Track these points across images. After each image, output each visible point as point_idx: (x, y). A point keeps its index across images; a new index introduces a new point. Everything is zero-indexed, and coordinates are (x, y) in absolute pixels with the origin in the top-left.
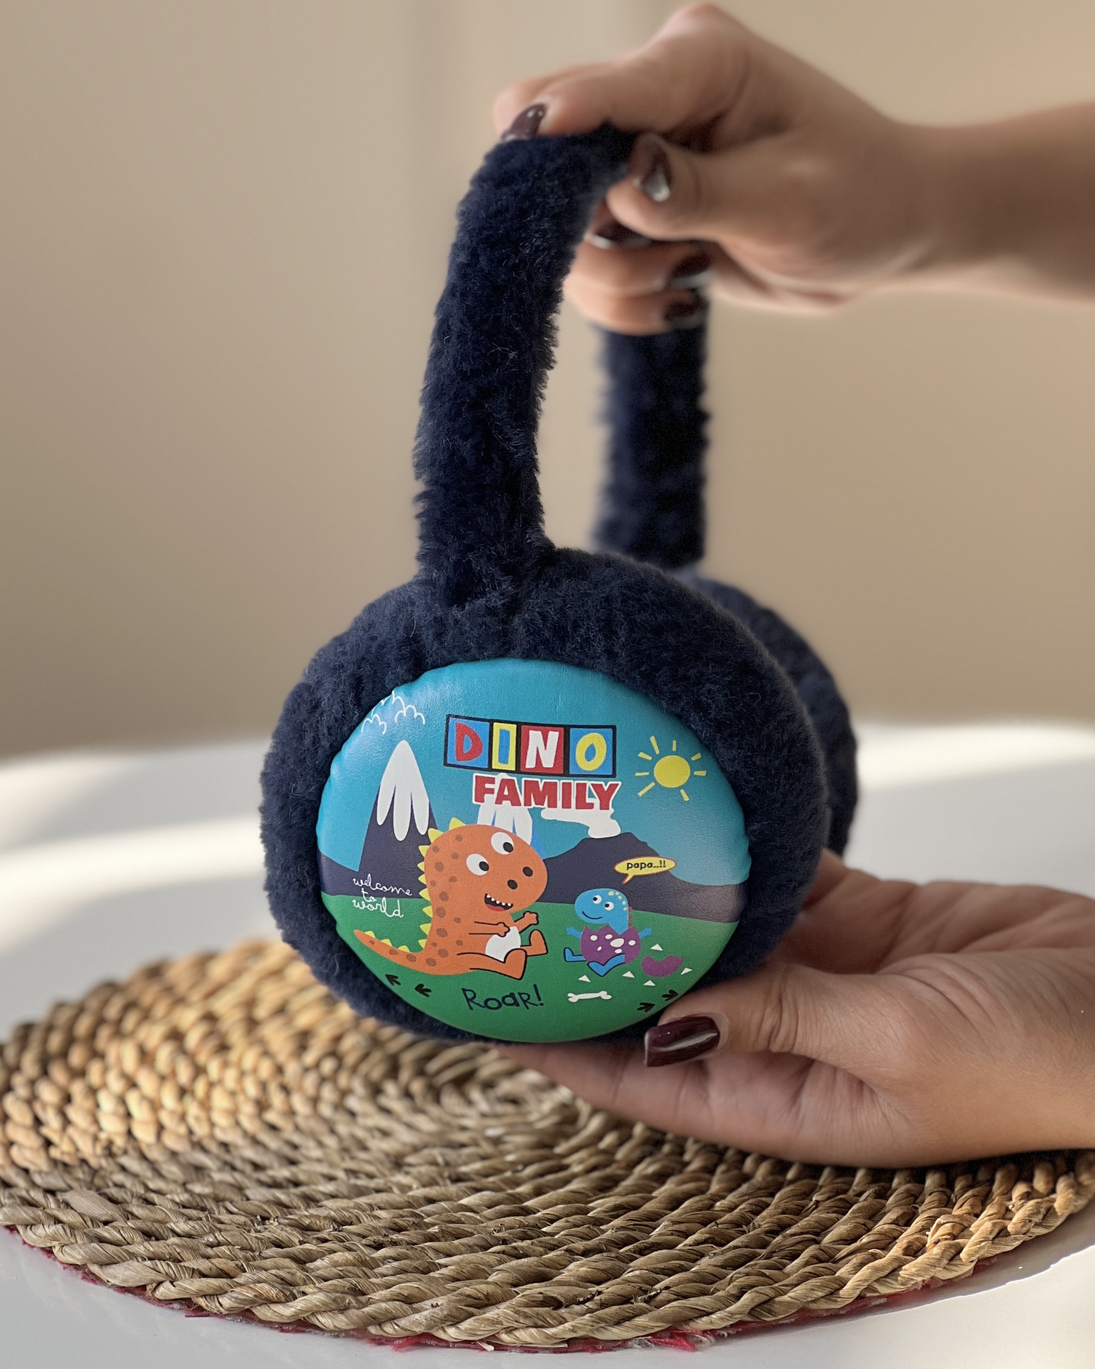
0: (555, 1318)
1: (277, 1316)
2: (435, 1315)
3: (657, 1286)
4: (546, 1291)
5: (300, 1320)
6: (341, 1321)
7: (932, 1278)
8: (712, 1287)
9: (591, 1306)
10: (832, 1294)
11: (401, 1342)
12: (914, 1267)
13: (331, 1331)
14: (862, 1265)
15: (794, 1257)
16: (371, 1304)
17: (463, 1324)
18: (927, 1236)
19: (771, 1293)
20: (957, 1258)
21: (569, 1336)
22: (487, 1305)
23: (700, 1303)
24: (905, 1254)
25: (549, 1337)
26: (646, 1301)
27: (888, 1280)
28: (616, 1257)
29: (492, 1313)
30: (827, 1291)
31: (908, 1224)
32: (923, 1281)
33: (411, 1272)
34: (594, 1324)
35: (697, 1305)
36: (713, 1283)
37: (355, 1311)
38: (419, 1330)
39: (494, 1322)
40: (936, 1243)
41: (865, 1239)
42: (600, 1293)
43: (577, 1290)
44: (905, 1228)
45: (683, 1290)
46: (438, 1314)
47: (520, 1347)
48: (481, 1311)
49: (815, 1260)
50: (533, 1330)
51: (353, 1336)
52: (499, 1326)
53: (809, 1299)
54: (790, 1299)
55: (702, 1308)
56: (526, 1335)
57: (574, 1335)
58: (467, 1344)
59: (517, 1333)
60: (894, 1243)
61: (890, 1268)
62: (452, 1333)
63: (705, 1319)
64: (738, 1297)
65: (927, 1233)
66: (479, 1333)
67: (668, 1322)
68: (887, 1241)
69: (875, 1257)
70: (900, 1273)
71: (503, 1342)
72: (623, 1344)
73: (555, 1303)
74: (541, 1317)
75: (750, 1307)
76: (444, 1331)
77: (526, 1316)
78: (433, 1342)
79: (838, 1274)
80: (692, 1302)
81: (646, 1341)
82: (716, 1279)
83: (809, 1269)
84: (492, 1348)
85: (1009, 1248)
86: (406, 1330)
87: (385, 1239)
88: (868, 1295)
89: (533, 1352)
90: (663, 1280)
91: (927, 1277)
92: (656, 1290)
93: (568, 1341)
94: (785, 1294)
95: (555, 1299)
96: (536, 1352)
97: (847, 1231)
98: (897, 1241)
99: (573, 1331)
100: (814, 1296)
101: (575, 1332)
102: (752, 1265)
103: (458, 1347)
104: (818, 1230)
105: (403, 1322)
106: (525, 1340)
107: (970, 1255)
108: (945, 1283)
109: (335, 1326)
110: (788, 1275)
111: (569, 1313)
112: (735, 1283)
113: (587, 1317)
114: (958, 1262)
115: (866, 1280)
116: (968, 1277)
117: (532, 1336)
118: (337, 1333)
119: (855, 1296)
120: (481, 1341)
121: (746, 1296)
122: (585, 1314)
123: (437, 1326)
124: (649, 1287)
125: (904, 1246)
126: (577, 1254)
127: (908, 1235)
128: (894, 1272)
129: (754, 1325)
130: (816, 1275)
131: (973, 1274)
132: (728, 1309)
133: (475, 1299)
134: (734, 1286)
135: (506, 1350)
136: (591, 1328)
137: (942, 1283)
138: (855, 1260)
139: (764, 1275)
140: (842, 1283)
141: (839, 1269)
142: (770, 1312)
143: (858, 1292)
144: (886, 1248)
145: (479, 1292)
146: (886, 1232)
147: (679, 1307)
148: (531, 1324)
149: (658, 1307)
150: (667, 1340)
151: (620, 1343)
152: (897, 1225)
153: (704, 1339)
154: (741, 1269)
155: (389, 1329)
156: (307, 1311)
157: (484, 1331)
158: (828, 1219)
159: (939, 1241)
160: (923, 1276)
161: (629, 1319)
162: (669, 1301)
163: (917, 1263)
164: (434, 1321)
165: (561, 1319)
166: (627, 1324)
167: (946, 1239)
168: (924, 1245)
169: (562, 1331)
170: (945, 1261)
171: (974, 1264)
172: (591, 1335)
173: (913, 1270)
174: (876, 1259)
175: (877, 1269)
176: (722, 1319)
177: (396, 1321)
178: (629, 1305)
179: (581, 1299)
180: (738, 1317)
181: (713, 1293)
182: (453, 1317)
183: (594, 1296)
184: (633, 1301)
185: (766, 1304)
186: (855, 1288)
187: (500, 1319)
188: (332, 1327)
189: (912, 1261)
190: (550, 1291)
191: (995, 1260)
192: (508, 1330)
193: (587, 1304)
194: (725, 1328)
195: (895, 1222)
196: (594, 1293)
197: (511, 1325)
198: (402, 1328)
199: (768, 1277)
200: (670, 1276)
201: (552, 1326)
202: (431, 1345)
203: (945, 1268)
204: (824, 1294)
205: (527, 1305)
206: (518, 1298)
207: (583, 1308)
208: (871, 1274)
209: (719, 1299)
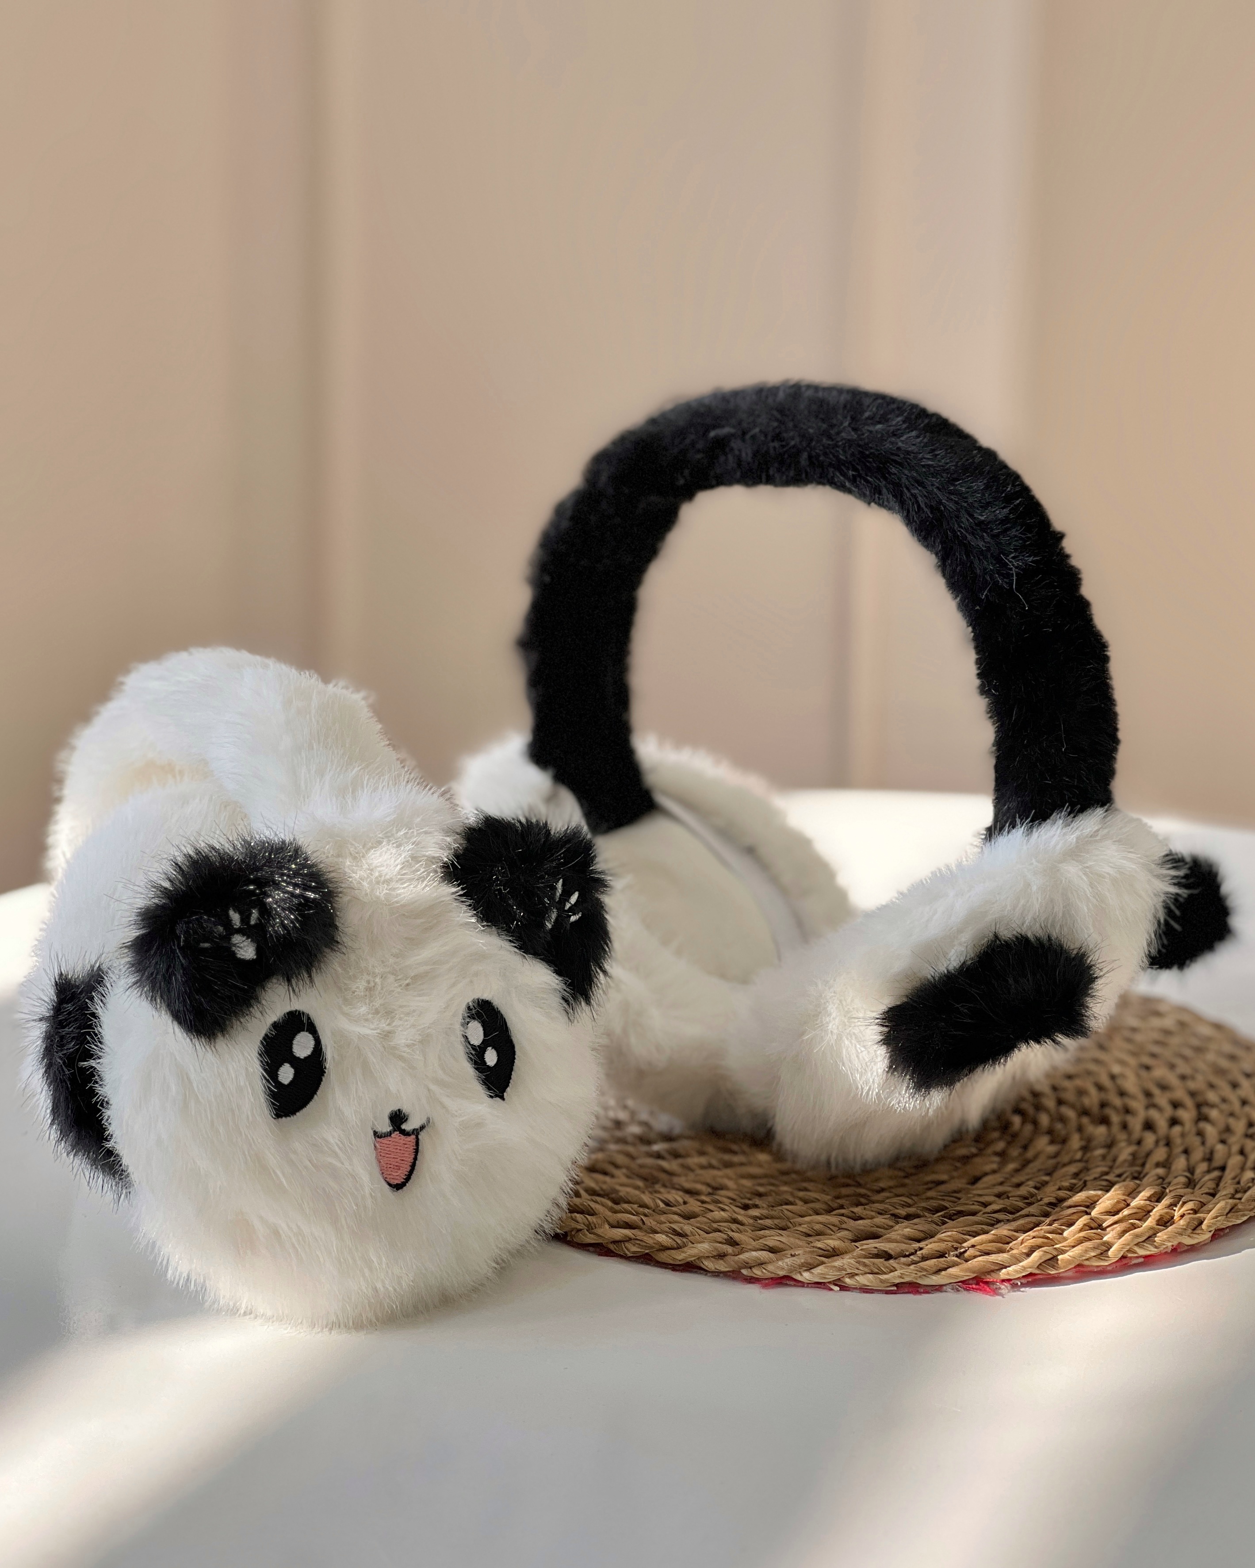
0: (887, 1267)
1: (671, 1259)
2: (795, 1262)
3: (965, 1245)
4: (880, 1246)
5: (688, 1263)
6: (721, 1266)
7: (1180, 1243)
8: (1008, 1247)
9: (915, 1259)
10: (1102, 1254)
11: (767, 1281)
12: (1166, 1235)
13: (712, 1272)
14: (1124, 1232)
15: (1070, 1225)
16: (744, 1252)
17: (815, 1269)
18: (1175, 1210)
19: (1055, 1253)
20: (1199, 1228)
21: (897, 1281)
22: (834, 1256)
23: (1000, 1259)
24: (1158, 1225)
25: (882, 1281)
26: (957, 1256)
27: (1145, 1244)
28: (932, 1221)
29: (838, 1262)
30: (1098, 1252)
31: (1159, 1200)
32: (1173, 1246)
33: (773, 1228)
34: (918, 1273)
35: (997, 1260)
36: (1008, 1243)
37: (732, 1257)
38: (782, 1273)
39: (841, 1269)
40: (1182, 1216)
41: (1126, 1212)
42: (921, 1249)
43: (904, 1246)
44: (1156, 1204)
45: (986, 1248)
46: (797, 1262)
47: (860, 1288)
48: (830, 1260)
49: (1087, 1228)
50: (870, 1276)
51: (730, 1276)
52: (844, 1272)
53: (1084, 1258)
54: (1069, 1257)
55: (1001, 1263)
56: (863, 1280)
57: (903, 1281)
58: (818, 1285)
59: (857, 1277)
60: (1148, 1216)
61: (1147, 1235)
62: (806, 1276)
63: (1004, 1271)
64: (1028, 1255)
65: (1174, 1208)
66: (827, 1277)
67: (974, 1273)
68: (1144, 1213)
69: (1134, 1227)
70: (1156, 1239)
71: (846, 1284)
72: (939, 1288)
73: (888, 1256)
74: (876, 1266)
75: (1039, 1263)
76: (801, 1275)
77: (865, 1265)
78: (792, 1283)
79: (1105, 1239)
80: (993, 1258)
81: (957, 1287)
82: (1011, 1240)
83: (1082, 1234)
84: (838, 1289)
85: (1239, 1222)
86: (772, 1273)
87: (750, 1202)
88: (1129, 1255)
89: (870, 1293)
90: (969, 1240)
91: (1175, 1243)
92: (964, 1247)
93: (896, 1285)
94: (1065, 1253)
95: (886, 1252)
96: (872, 1293)
97: (1110, 1204)
98: (1151, 1214)
99: (901, 1277)
100: (1088, 1255)
101: (903, 1278)
102: (1039, 1230)
103: (811, 1287)
104: (1088, 1204)
105: (770, 1267)
106: (863, 1283)
107: (1209, 1226)
108: (1189, 1247)
109: (716, 1268)
110: (1065, 1239)
111: (898, 1263)
112: (1026, 1244)
113: (912, 1267)
114: (1200, 1232)
115: (1128, 1245)
116: (1205, 1244)
117: (869, 1280)
118: (717, 1274)
119: (1120, 1256)
120: (830, 1282)
121: (1036, 1255)
122: (909, 1265)
123: (796, 1270)
124: (959, 1245)
125: (1157, 1218)
126: (900, 1218)
127: (1159, 1209)
128: (1150, 1239)
129: (1041, 1277)
130: (1088, 1239)
131: (1211, 1241)
132: (1021, 1264)
133: (824, 1250)
134: (1025, 1246)
135: (849, 1290)
136: (915, 1275)
137: (1186, 1248)
138: (1118, 1228)
139: (1048, 1238)
140: (1109, 1246)
141: (1105, 1235)
142: (1053, 1267)
143: (1122, 1253)
144: (1143, 1219)
145: (828, 1245)
146: (1143, 1207)
147: (984, 1261)
148: (869, 1271)
149: (967, 1261)
150: (974, 1286)
151: (937, 1287)
152: (1151, 1201)
153: (1003, 1287)
154: (1031, 1233)
155: (758, 1272)
156: (694, 1256)
157: (832, 1276)
158: (1096, 1195)
159: (1184, 1214)
160: (1172, 1242)
161: (945, 1269)
162: (975, 1257)
163: (1168, 1232)
164: (794, 1267)
165: (892, 1268)
166: (943, 1273)
167: (1189, 1213)
168: (1173, 1218)
169: (894, 1277)
170: (1190, 1231)
171: (1212, 1232)
172: (915, 1281)
173: (1165, 1237)
174: (1135, 1228)
175: (1137, 1236)
176: (1016, 1271)
177: (763, 1266)
178: (944, 1259)
179: (907, 1253)
180: (1029, 1271)
181: (1008, 1251)
182: (807, 1263)
183: (916, 1251)
184: (947, 1255)
185: (1052, 1260)
186: (1119, 1250)
187: (846, 1266)
188: (713, 1269)
189: (1164, 1230)
190: (883, 1246)
191: (1228, 1230)
192: (851, 1275)
193: (912, 1257)
194: (1018, 1279)
195: (1149, 1199)
196: (916, 1249)
197: (854, 1271)
198: (768, 1271)
199: (1052, 1240)
200: (974, 1237)
201: (885, 1273)
202: (790, 1285)
203: (1189, 1236)
204: (1095, 1254)
205: (866, 1257)
206: (857, 1252)
207: (909, 1260)
208: (1132, 1240)
209: (1013, 1256)
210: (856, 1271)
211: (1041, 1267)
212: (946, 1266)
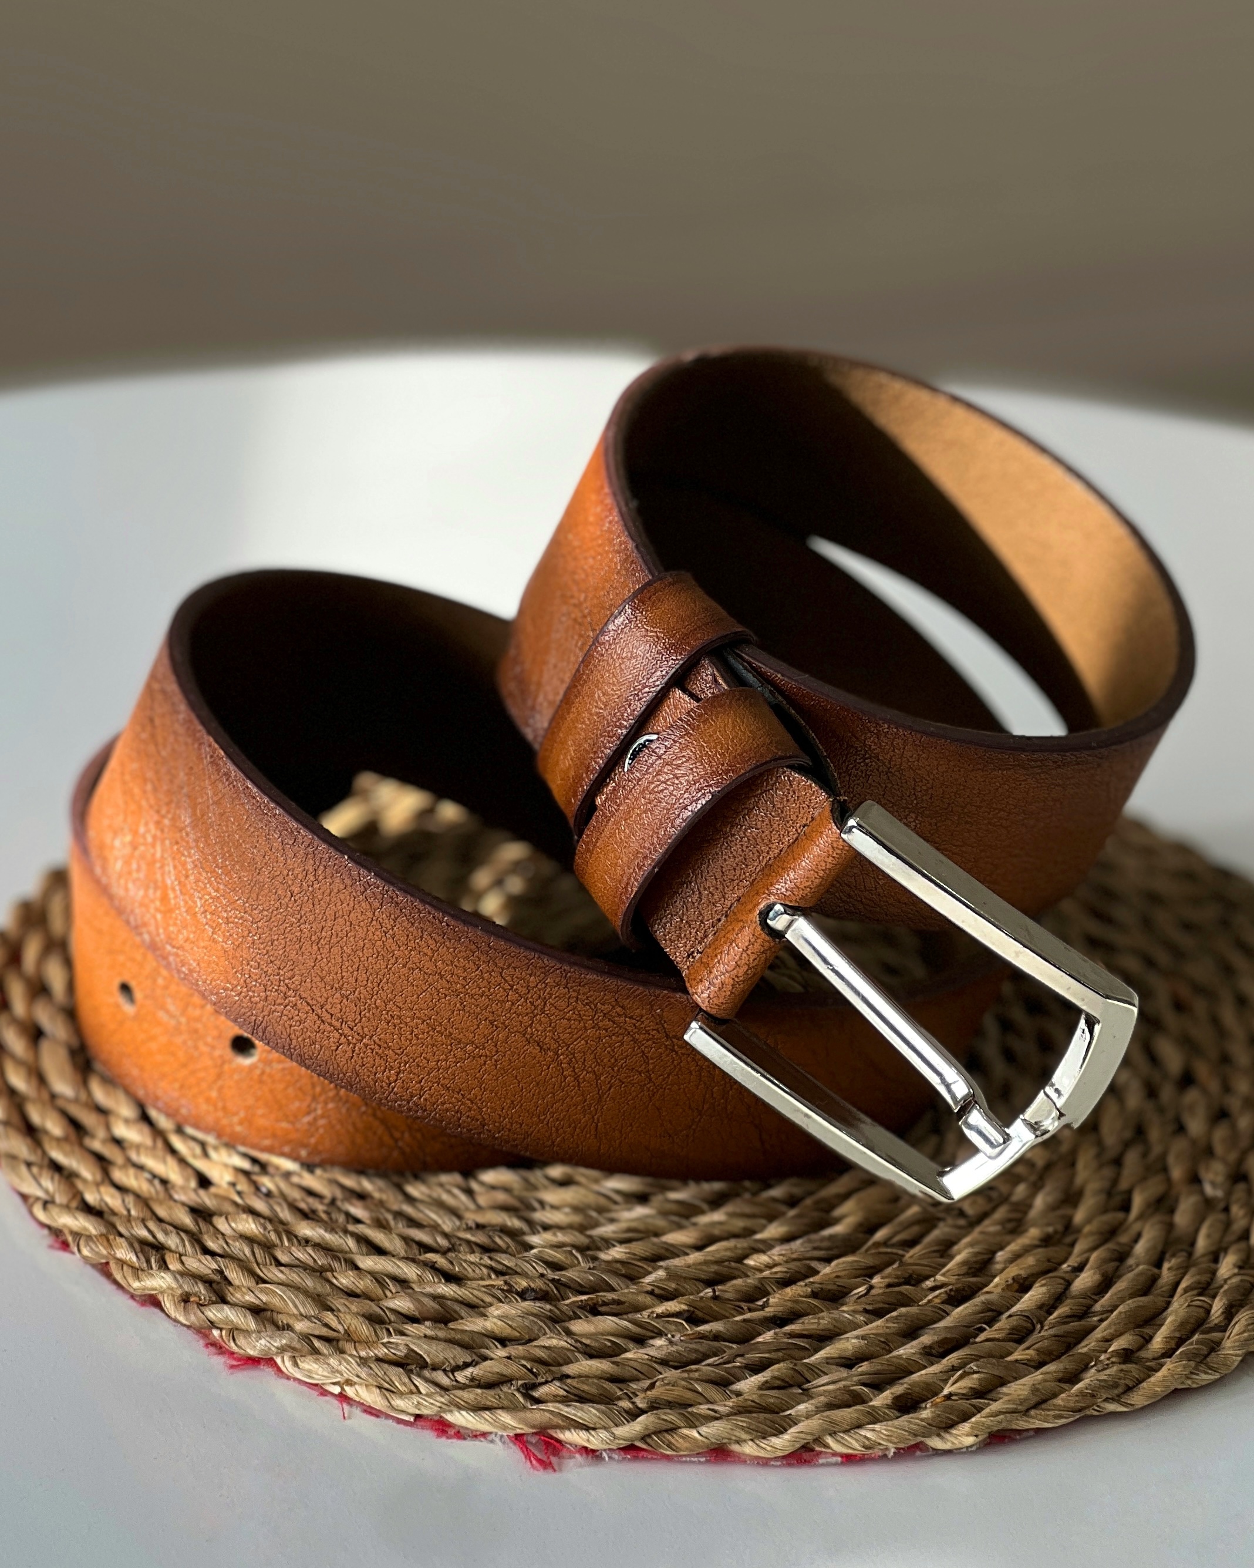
0: (406, 1385)
5: (150, 1297)
8: (619, 1391)
11: (236, 1358)
15: (760, 1369)
17: (301, 1360)
21: (415, 1411)
24: (889, 1407)
26: (523, 1390)
31: (942, 1356)
36: (625, 1384)
40: (946, 1398)
41: (869, 1366)
44: (932, 1361)
47: (363, 1406)
50: (376, 1391)
51: (202, 1335)
55: (581, 1421)
56: (366, 1394)
59: (359, 1389)
62: (289, 1368)
67: (533, 1427)
72: (478, 1435)
74: (388, 1379)
76: (284, 1363)
96: (378, 1416)
101: (420, 1409)
103: (293, 1383)
105: (244, 1340)
106: (367, 1399)
108: (939, 1450)
109: (182, 1320)
110: (727, 1398)
112: (651, 1392)
117: (373, 1396)
118: (180, 1324)
127: (924, 1375)
130: (757, 1409)
132: (614, 1430)
134: (646, 1397)
139: (694, 1391)
141: (798, 1404)
142: (669, 1446)
143: (798, 1446)
146: (903, 1362)
148: (375, 1384)
152: (927, 1355)
154: (676, 1373)
155: (229, 1341)
156: (157, 1291)
157: (322, 1377)
158: (850, 1323)
161: (490, 1409)
165: (413, 1388)
166: (486, 1414)
167: (960, 1397)
169: (408, 1404)
176: (605, 1439)
177: (240, 1335)
180: (627, 1441)
182: (291, 1348)
188: (178, 1318)
194: (606, 1450)
198: (242, 1345)
201: (401, 1394)
202: (272, 1373)
210: (356, 1379)
211: (649, 1440)
212: (494, 1405)
